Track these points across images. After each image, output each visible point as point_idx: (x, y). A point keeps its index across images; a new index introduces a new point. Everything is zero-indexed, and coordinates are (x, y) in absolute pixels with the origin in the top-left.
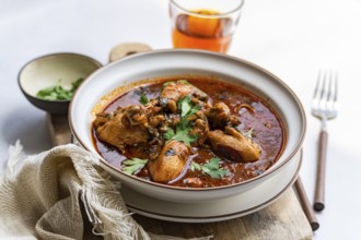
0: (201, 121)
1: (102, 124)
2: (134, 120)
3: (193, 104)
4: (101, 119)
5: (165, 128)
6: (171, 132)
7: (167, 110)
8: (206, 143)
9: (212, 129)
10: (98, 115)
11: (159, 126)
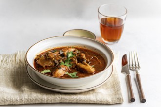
0: (74, 59)
1: (38, 59)
2: (48, 56)
3: (73, 54)
4: (38, 57)
5: (61, 61)
6: (63, 63)
7: (63, 55)
8: (75, 67)
9: (78, 62)
10: (37, 56)
11: (59, 61)
